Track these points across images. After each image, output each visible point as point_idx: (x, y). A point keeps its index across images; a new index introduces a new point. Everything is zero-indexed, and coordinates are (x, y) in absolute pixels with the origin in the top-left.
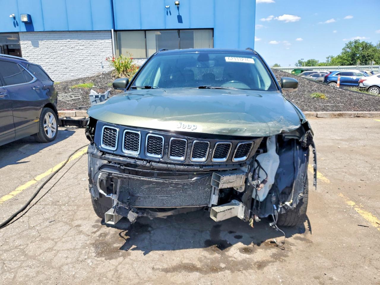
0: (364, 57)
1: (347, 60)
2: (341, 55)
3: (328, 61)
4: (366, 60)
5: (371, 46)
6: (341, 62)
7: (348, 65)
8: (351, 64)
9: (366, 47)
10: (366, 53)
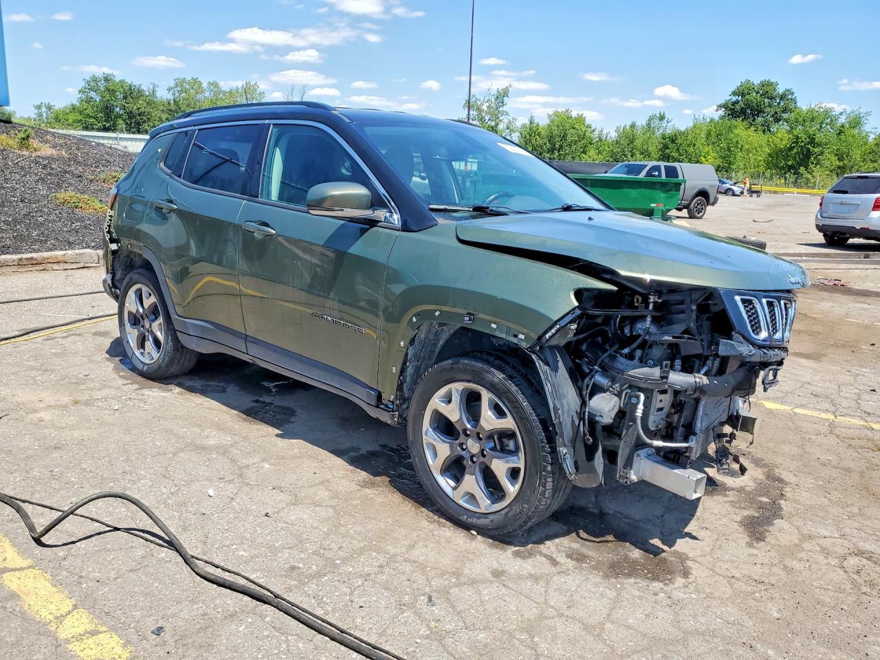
0: (131, 115)
1: (96, 118)
2: (78, 104)
3: (40, 115)
4: (138, 124)
5: (140, 92)
6: (81, 120)
7: (99, 130)
8: (106, 129)
9: (131, 93)
10: (135, 107)
